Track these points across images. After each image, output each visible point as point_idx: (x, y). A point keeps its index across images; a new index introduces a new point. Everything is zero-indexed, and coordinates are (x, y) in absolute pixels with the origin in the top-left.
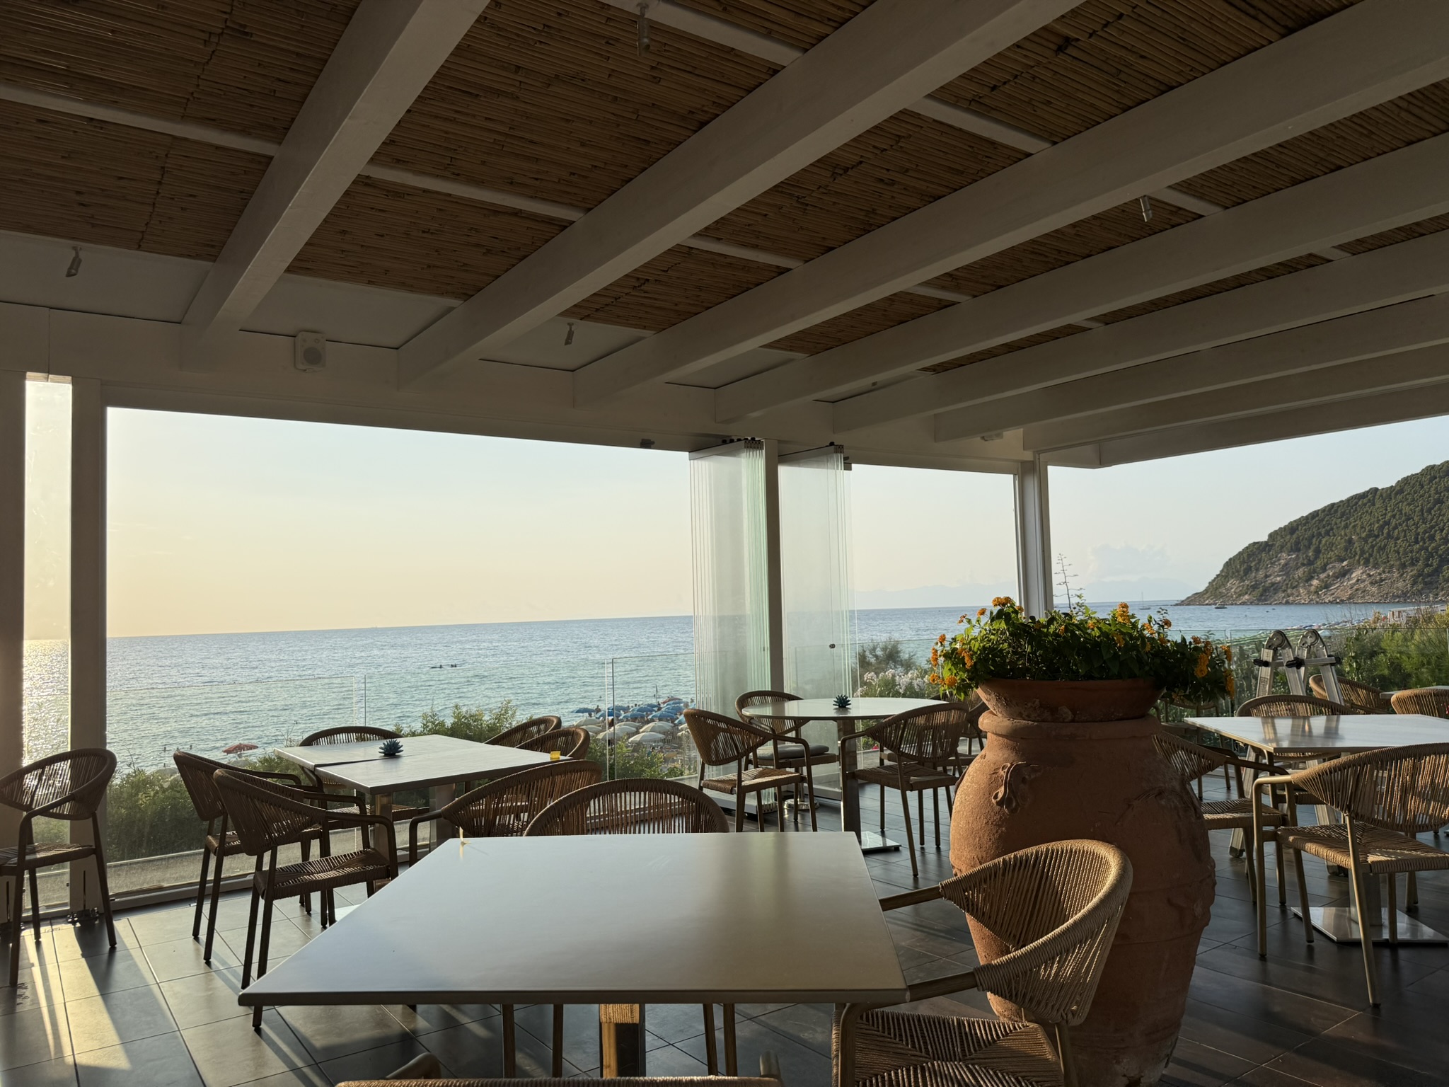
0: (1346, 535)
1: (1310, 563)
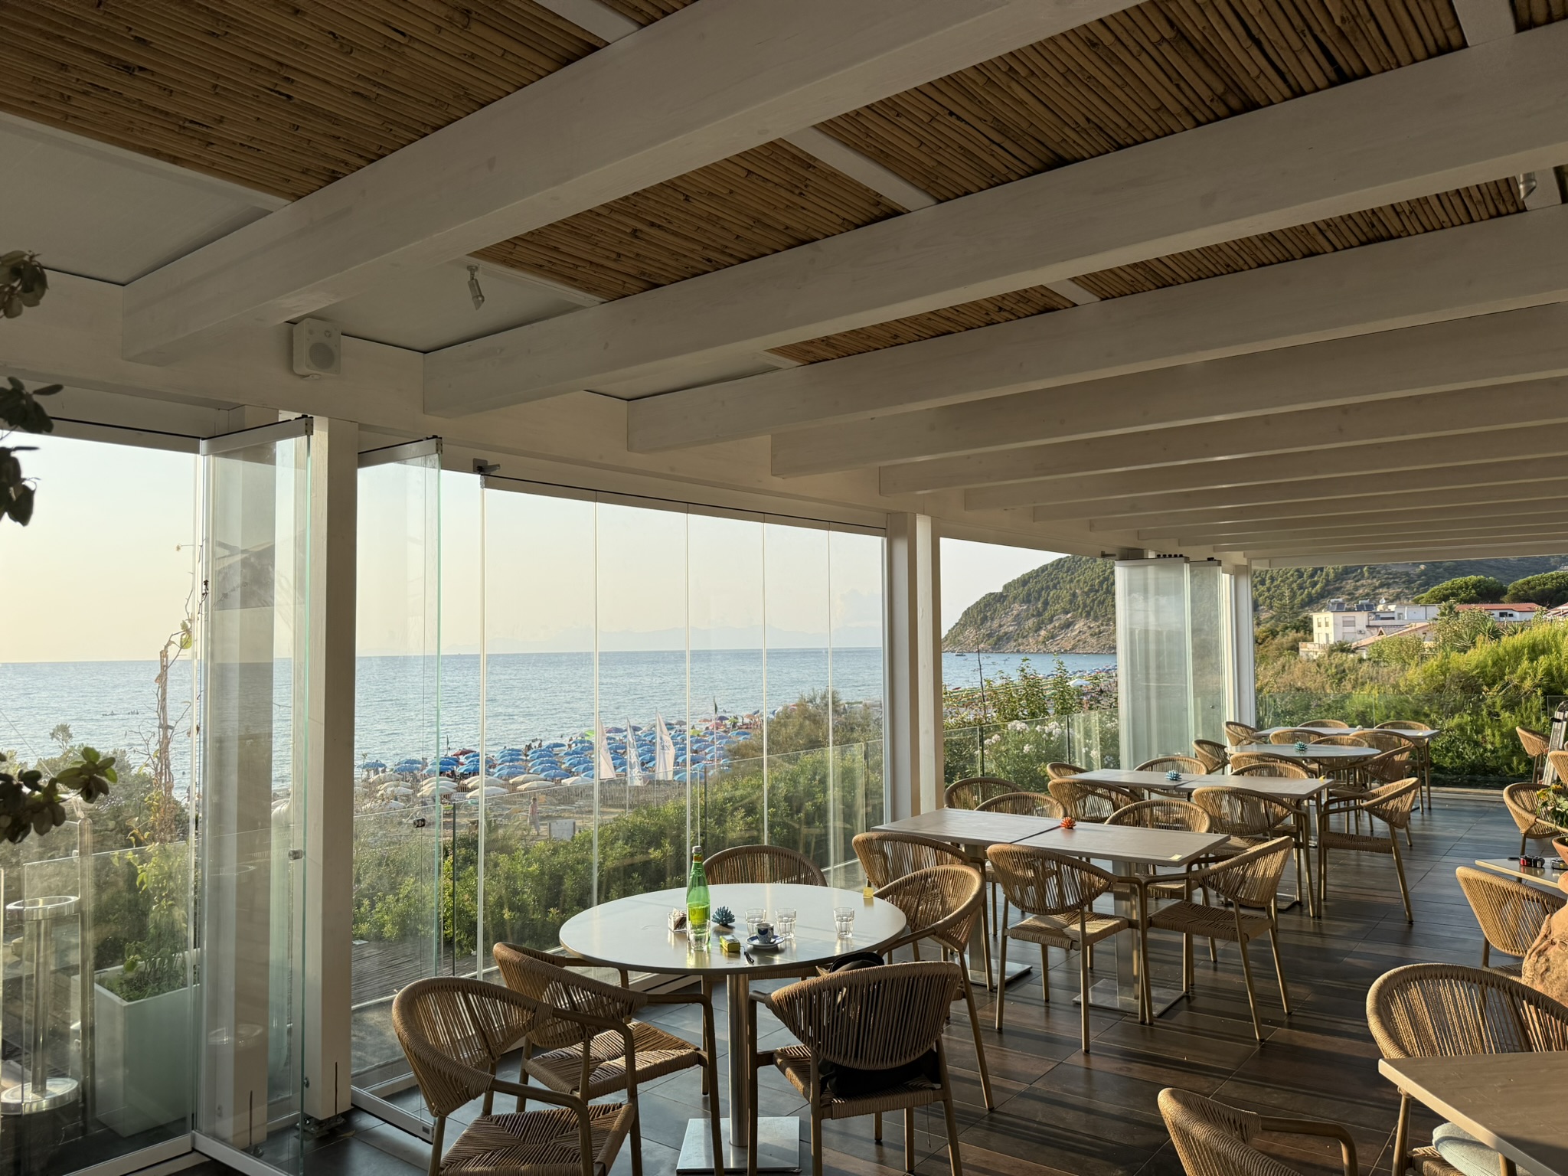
0: (1070, 588)
1: (1039, 614)
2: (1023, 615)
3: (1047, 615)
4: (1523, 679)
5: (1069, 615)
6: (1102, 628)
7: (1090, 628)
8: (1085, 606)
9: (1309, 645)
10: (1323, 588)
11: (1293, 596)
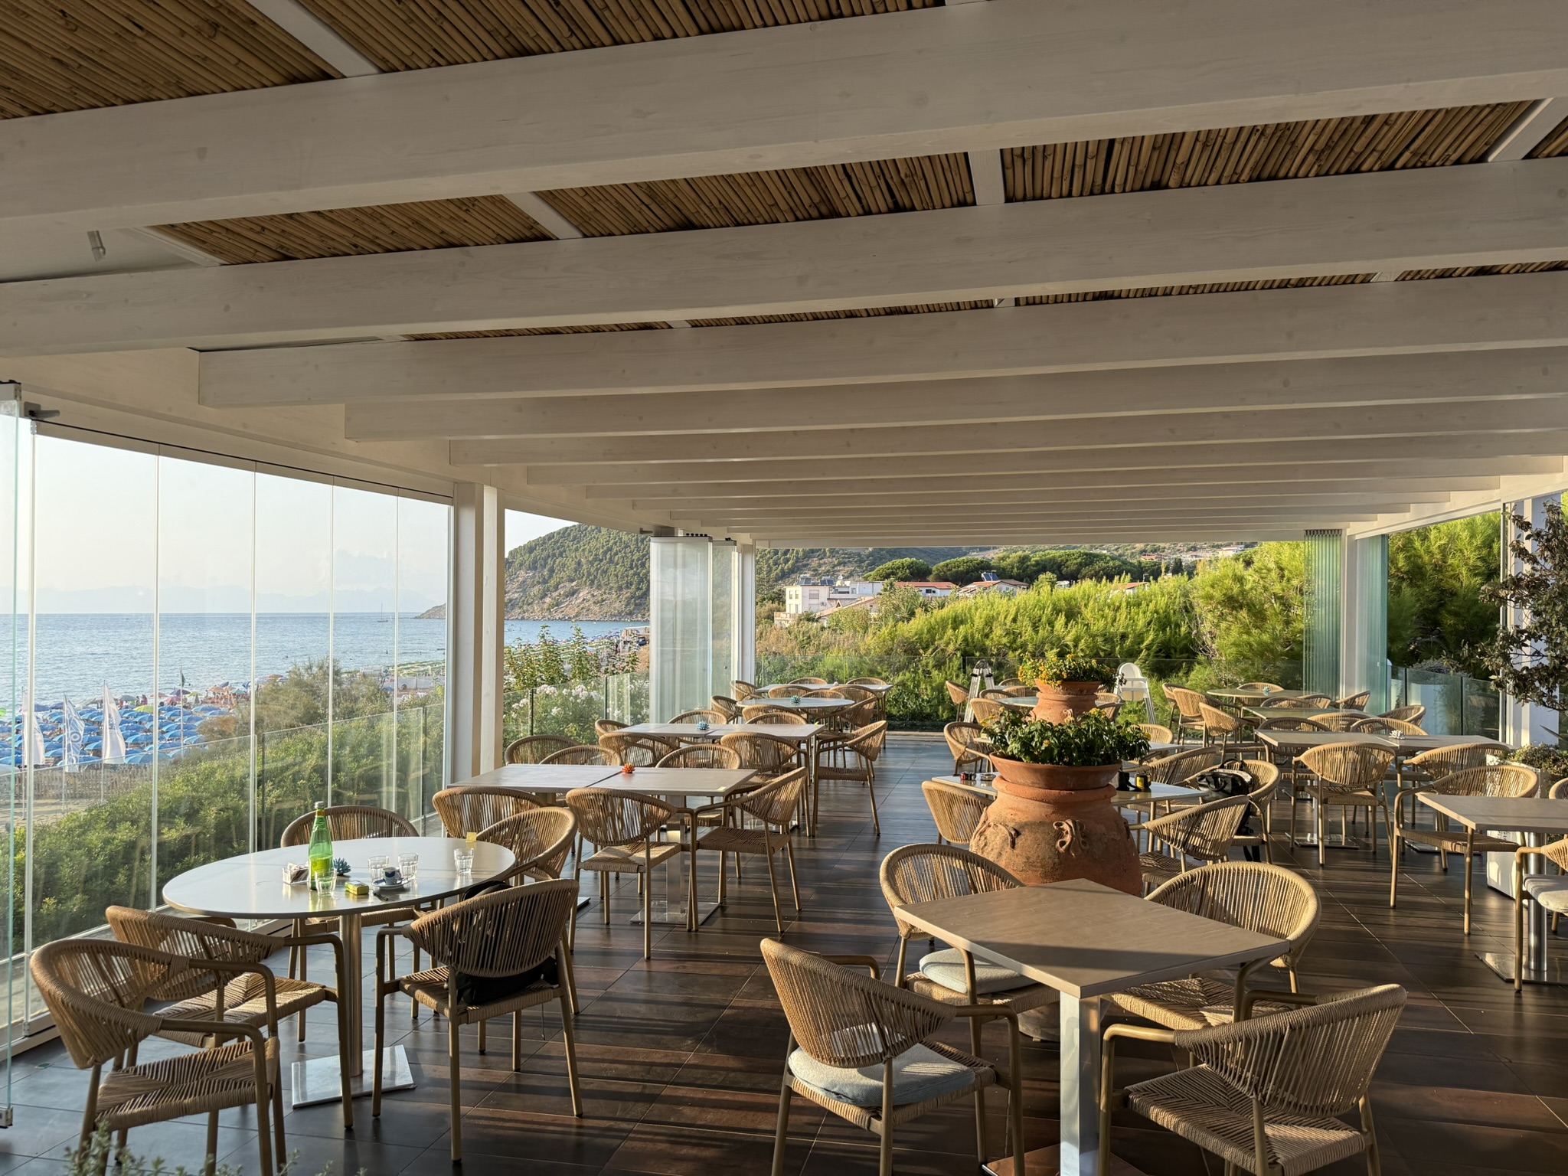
0: (576, 557)
2: (529, 581)
3: (552, 582)
4: (948, 644)
5: (574, 583)
6: (604, 596)
7: (593, 596)
8: (589, 574)
9: (782, 615)
10: (793, 565)
11: (769, 572)
